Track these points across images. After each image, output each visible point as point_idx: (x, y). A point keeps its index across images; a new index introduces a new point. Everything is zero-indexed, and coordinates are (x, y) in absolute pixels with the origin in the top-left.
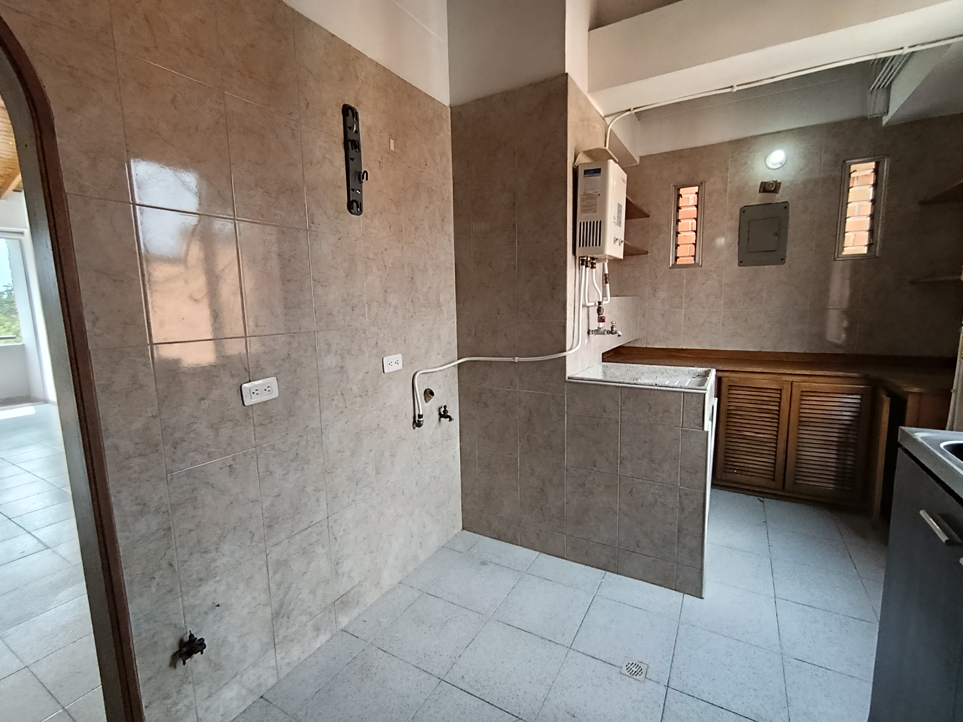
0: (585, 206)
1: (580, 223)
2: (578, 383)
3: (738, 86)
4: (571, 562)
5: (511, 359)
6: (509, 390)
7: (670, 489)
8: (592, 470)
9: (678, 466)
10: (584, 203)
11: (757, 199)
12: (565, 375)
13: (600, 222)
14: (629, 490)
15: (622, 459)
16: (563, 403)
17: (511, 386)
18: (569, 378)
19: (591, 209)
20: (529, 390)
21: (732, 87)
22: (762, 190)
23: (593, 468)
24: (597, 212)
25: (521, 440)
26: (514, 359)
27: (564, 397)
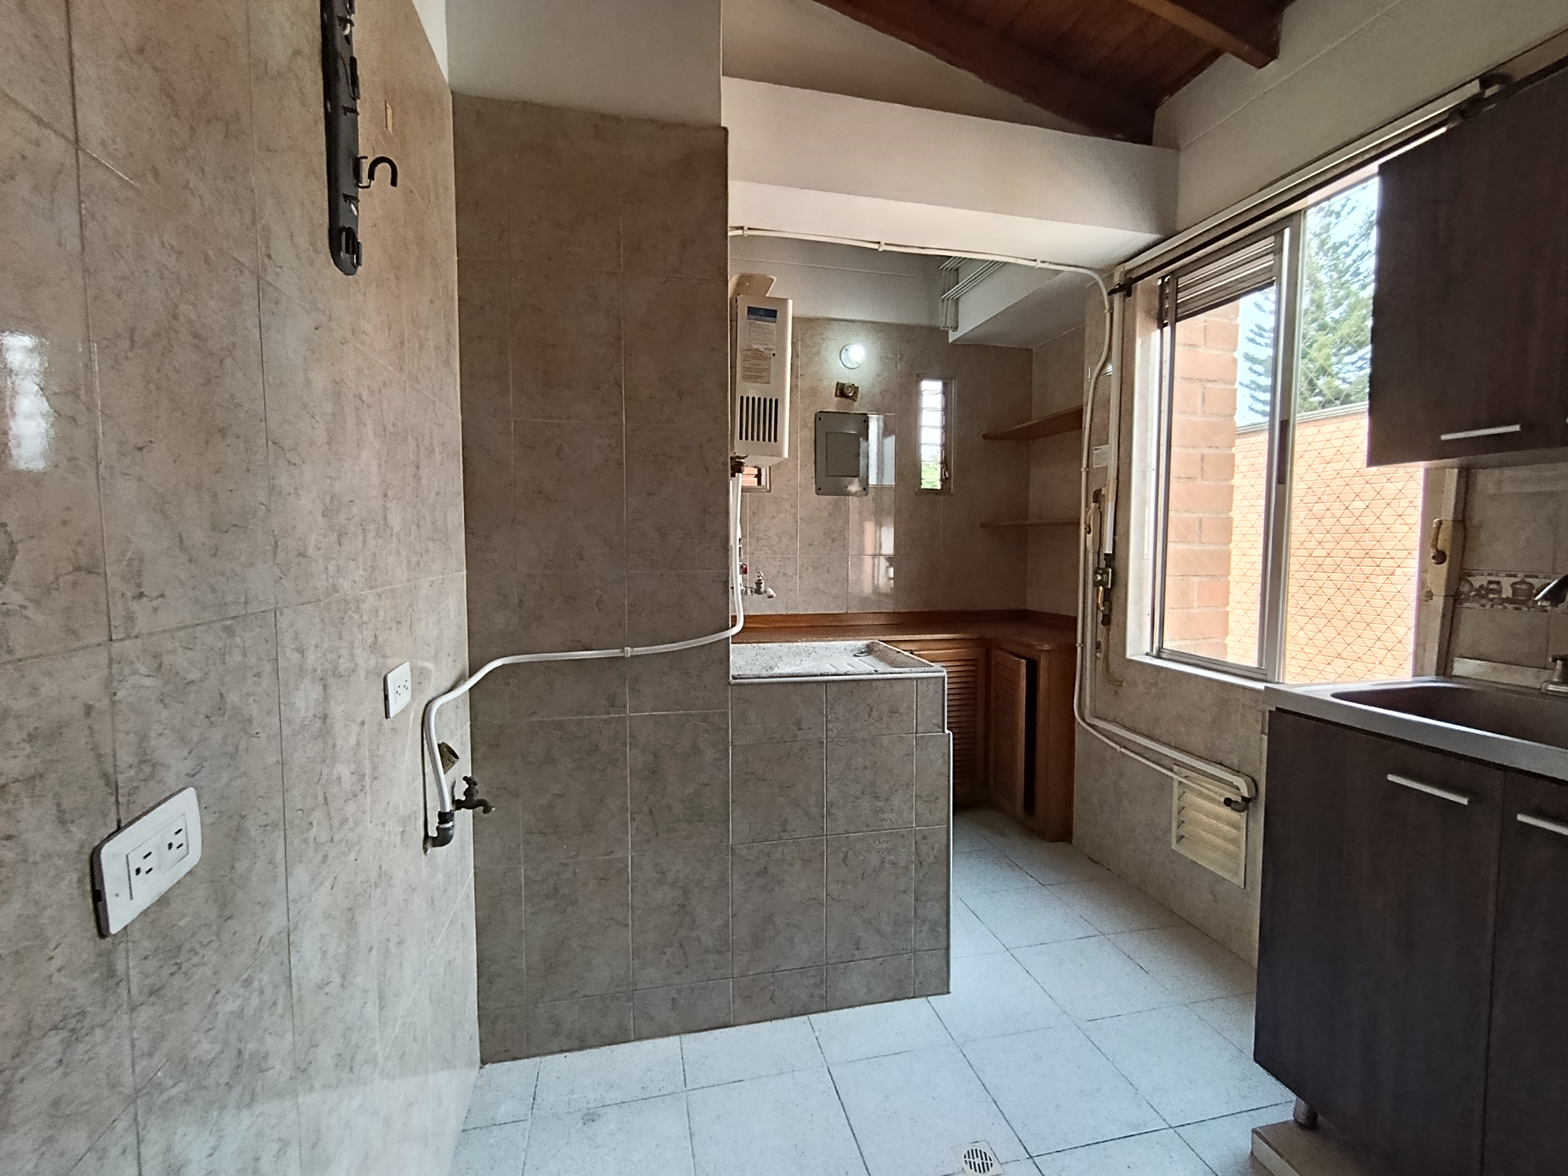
0: (749, 370)
1: (742, 398)
2: (752, 684)
3: (886, 244)
4: (745, 1027)
5: (615, 652)
6: (606, 717)
7: (902, 836)
8: (780, 838)
9: (912, 796)
10: (747, 364)
11: (832, 404)
12: (728, 672)
13: (776, 401)
14: (841, 856)
15: (831, 804)
16: (723, 726)
17: (611, 709)
18: (734, 678)
19: (761, 377)
20: (654, 710)
21: (879, 243)
22: (838, 394)
23: (782, 834)
24: (772, 381)
25: (636, 816)
26: (623, 651)
27: (726, 714)
